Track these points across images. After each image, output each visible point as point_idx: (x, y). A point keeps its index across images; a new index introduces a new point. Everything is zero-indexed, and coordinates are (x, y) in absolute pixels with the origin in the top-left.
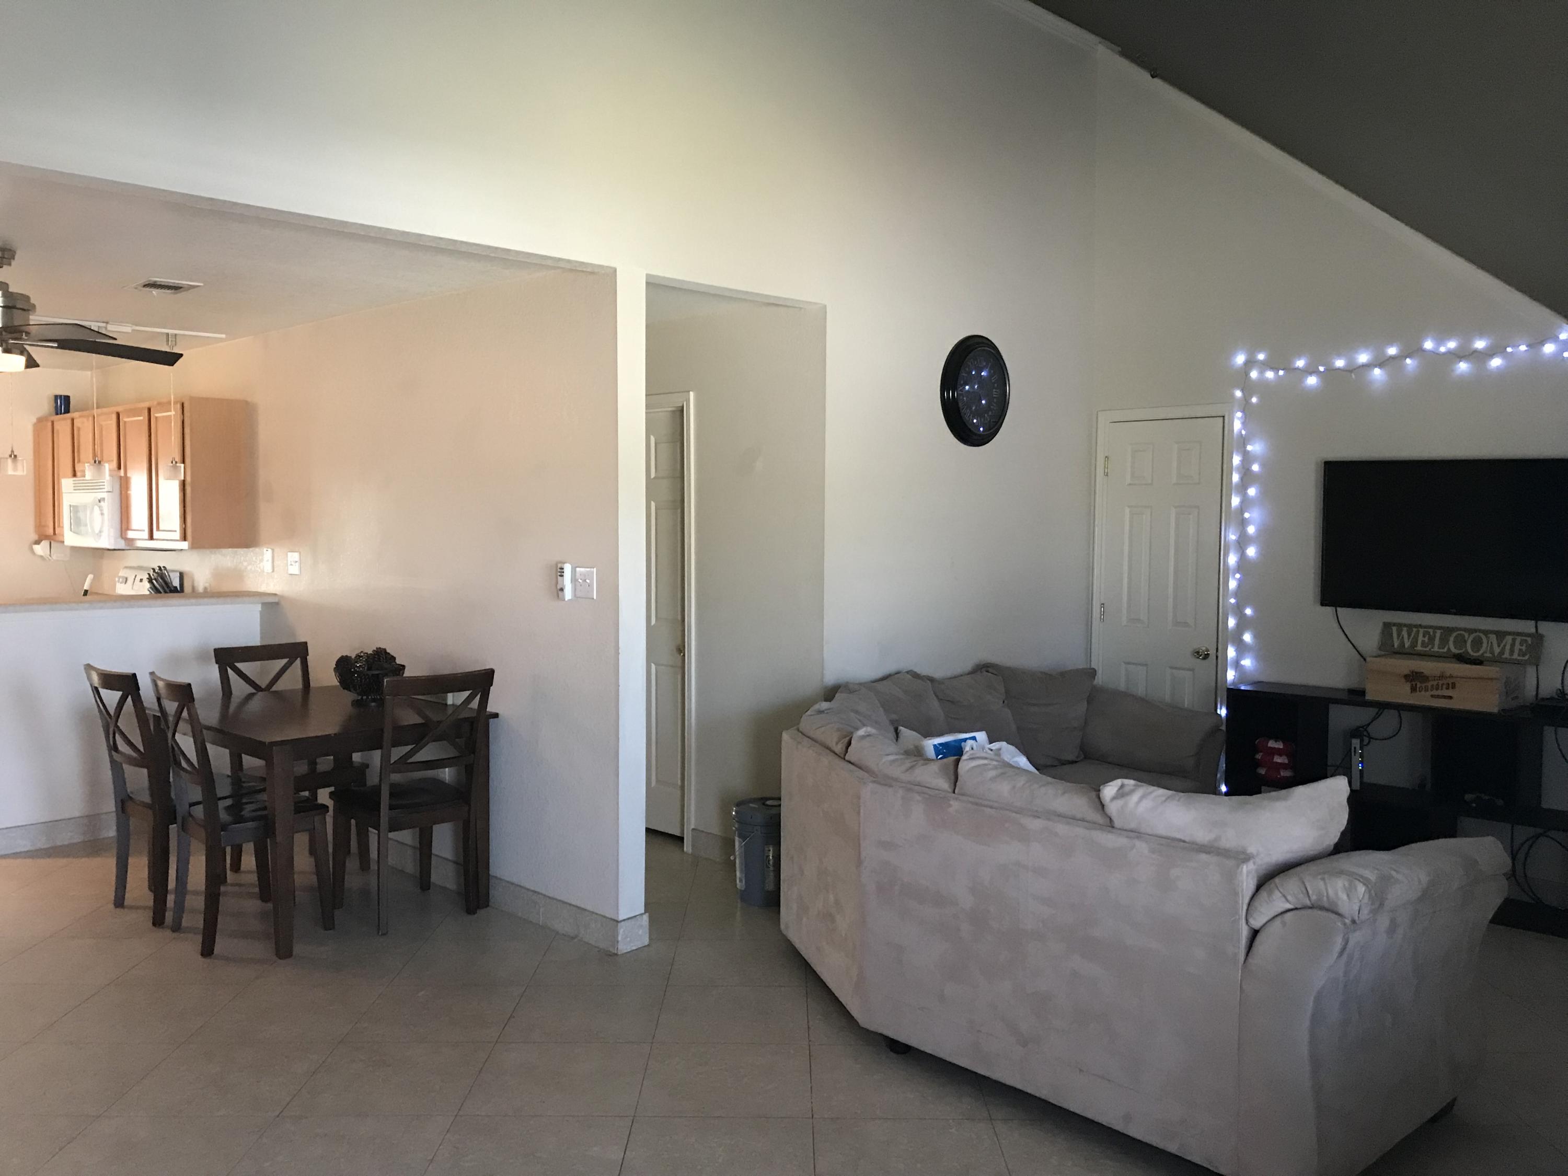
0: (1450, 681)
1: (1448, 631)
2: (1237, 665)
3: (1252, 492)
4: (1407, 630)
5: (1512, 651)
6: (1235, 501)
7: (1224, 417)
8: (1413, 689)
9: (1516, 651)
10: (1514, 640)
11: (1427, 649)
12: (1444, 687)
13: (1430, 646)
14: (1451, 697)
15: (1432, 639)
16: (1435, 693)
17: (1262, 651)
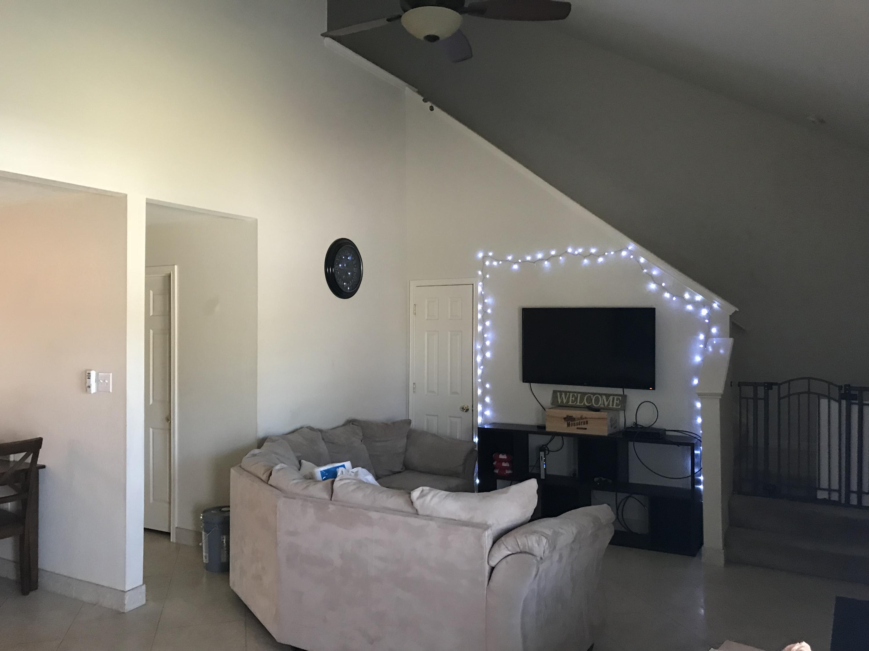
0: (585, 420)
1: (583, 394)
2: (483, 414)
3: (488, 323)
4: (565, 394)
5: (613, 405)
6: (480, 328)
7: (473, 284)
8: (568, 425)
9: (615, 404)
10: (613, 399)
11: (574, 404)
12: (583, 423)
13: (575, 402)
14: (586, 429)
15: (576, 398)
16: (579, 426)
17: (496, 407)
